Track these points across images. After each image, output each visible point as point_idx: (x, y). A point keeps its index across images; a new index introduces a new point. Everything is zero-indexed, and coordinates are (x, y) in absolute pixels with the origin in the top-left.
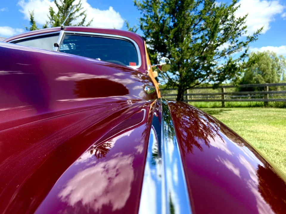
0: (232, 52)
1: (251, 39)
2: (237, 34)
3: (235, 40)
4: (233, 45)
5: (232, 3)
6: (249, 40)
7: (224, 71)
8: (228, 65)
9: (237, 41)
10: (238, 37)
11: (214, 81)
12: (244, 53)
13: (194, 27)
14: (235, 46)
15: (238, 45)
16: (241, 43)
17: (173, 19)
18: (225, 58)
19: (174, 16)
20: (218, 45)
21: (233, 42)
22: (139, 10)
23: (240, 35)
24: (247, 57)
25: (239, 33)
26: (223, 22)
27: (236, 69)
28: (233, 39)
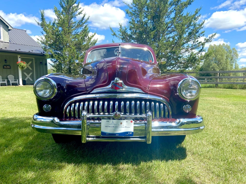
0: (194, 49)
1: (207, 40)
2: (197, 36)
3: (196, 40)
4: (194, 44)
5: (194, 13)
6: (205, 41)
7: (188, 61)
8: (190, 57)
9: (198, 41)
10: (198, 39)
11: (180, 68)
12: (202, 49)
13: (168, 29)
14: (196, 45)
15: (197, 44)
16: (200, 43)
17: (153, 23)
18: (188, 52)
19: (154, 21)
20: (184, 43)
21: (195, 42)
22: (129, 17)
23: (200, 38)
24: (204, 52)
25: (199, 35)
26: (188, 27)
27: (196, 60)
28: (195, 40)
